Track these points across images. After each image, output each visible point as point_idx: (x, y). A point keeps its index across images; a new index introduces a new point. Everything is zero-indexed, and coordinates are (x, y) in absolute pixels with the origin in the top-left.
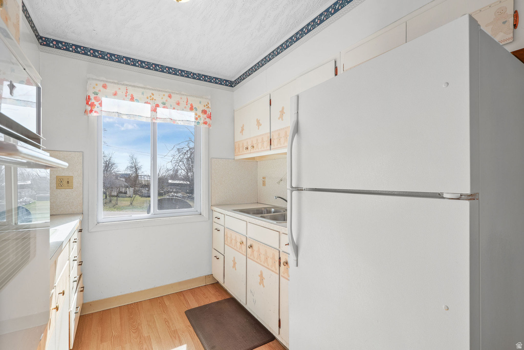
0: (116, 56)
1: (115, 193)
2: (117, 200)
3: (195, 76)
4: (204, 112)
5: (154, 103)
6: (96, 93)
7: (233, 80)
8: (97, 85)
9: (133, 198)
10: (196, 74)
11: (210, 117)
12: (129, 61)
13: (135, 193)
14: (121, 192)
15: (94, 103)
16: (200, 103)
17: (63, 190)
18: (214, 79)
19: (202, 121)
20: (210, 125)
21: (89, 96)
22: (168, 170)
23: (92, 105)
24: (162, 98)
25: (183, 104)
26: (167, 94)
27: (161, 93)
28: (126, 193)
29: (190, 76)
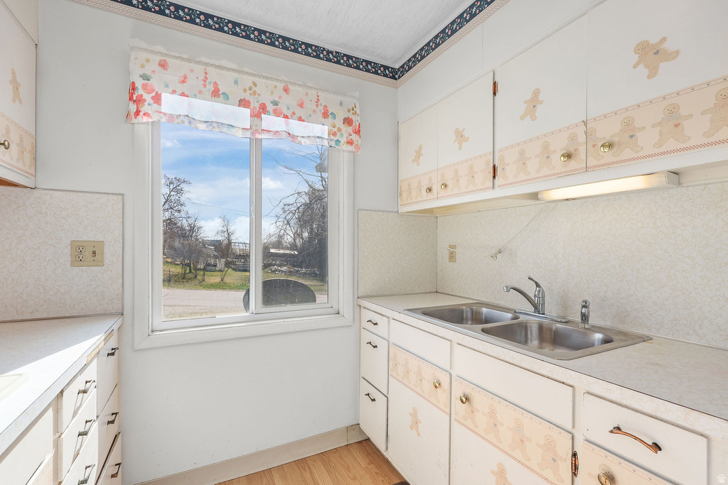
0: (186, 10)
1: (201, 266)
2: (204, 275)
3: (331, 56)
4: (348, 121)
5: (257, 102)
6: (145, 77)
7: (397, 66)
8: (148, 61)
9: (224, 273)
10: (332, 53)
11: (358, 132)
12: (210, 21)
13: (228, 264)
14: (209, 265)
15: (141, 96)
16: (341, 104)
17: (85, 268)
18: (364, 63)
19: (343, 140)
20: (358, 147)
21: (133, 83)
22: (270, 236)
23: (139, 101)
24: (272, 93)
25: (310, 105)
26: (281, 86)
27: (269, 82)
28: (215, 266)
29: (322, 56)
